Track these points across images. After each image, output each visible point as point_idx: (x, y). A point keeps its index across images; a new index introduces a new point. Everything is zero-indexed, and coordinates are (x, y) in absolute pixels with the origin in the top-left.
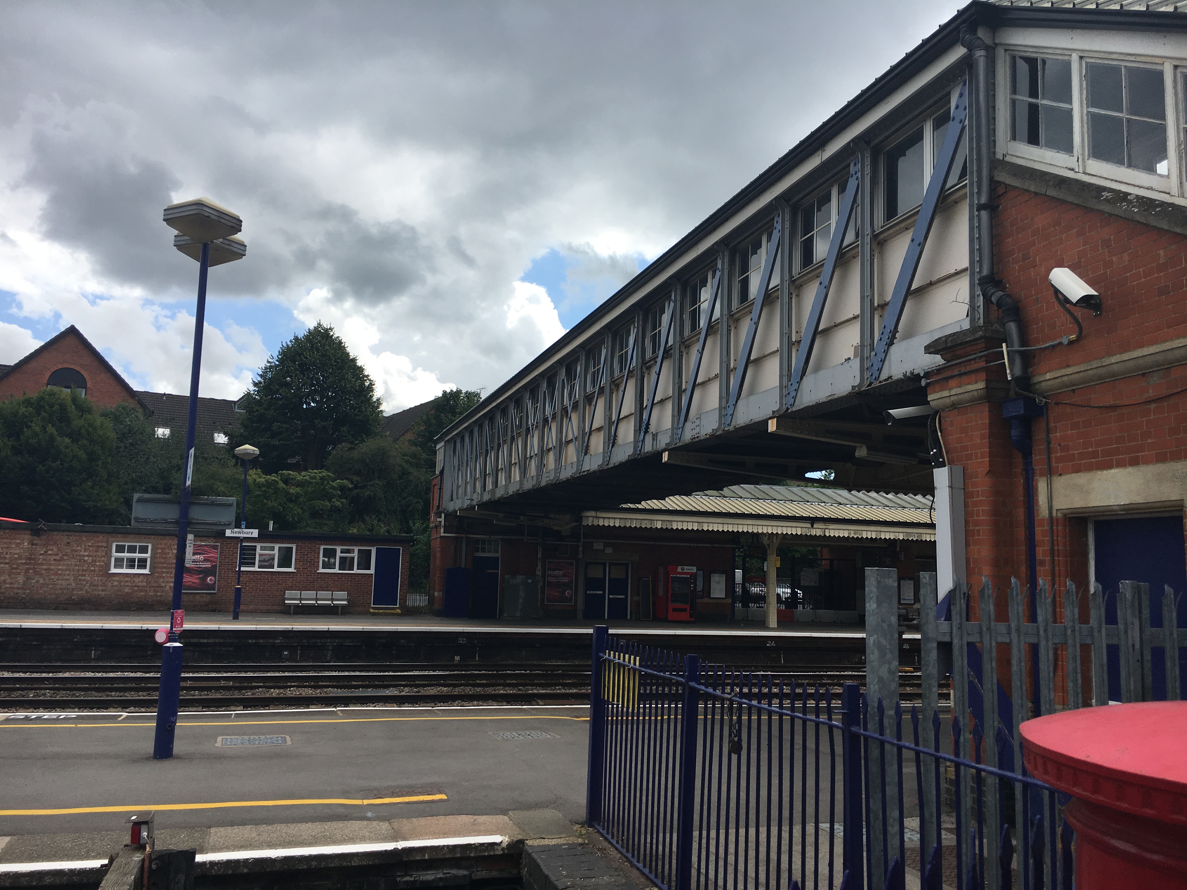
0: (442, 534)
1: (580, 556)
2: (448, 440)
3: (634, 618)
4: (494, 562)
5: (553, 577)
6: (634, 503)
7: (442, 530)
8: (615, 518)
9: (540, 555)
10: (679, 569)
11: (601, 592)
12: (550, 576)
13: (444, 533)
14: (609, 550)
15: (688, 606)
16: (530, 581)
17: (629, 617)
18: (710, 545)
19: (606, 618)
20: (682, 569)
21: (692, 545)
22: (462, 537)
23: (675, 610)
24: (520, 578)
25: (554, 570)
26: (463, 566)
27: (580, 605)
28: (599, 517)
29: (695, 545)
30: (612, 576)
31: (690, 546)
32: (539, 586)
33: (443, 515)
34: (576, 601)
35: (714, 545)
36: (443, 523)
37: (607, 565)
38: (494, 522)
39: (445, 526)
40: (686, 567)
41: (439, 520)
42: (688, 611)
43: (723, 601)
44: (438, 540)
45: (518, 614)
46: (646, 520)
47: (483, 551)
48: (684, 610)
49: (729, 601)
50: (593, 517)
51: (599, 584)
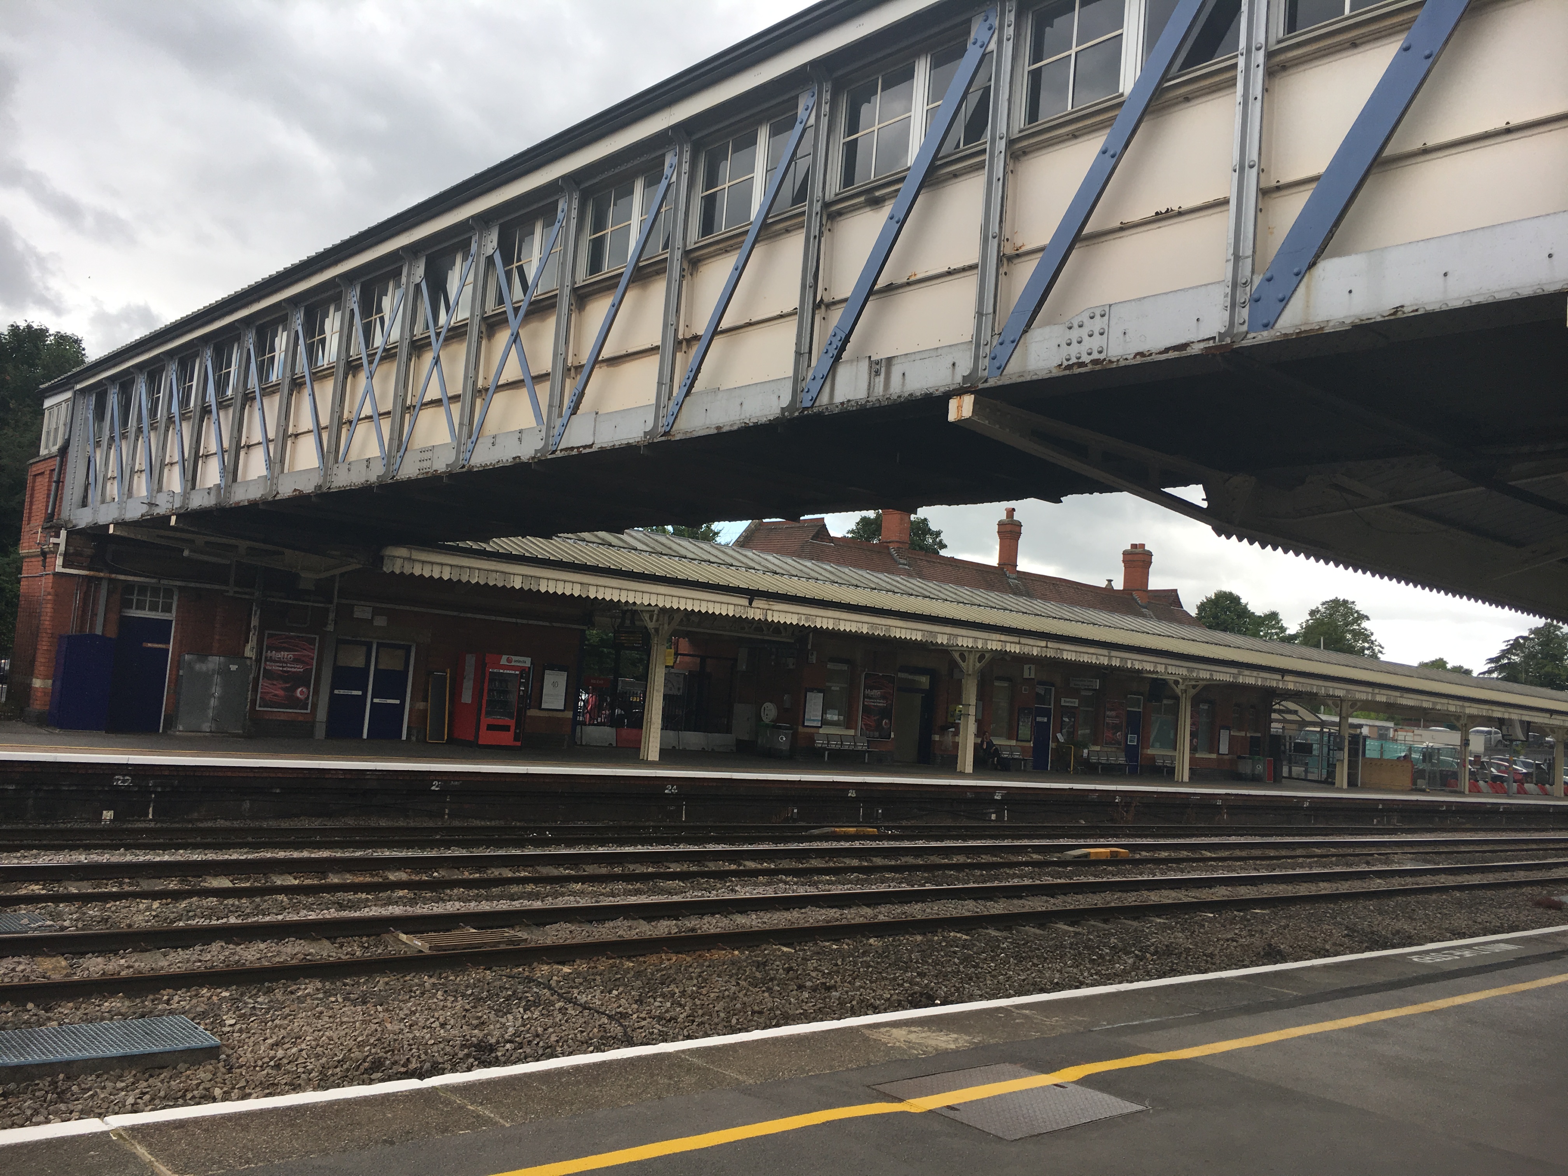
0: (59, 569)
1: (330, 628)
2: (82, 390)
3: (414, 739)
4: (161, 630)
5: (275, 661)
6: (475, 540)
7: (59, 561)
8: (442, 564)
9: (255, 622)
10: (504, 661)
11: (360, 693)
12: (271, 660)
13: (63, 567)
14: (380, 622)
15: (512, 723)
16: (233, 668)
17: (404, 737)
18: (548, 624)
19: (365, 736)
20: (509, 660)
21: (519, 621)
22: (101, 578)
23: (490, 727)
24: (214, 662)
25: (279, 650)
26: (99, 631)
27: (322, 715)
28: (414, 560)
29: (525, 622)
30: (381, 667)
31: (517, 623)
32: (251, 676)
33: (63, 533)
34: (315, 706)
35: (554, 624)
36: (62, 548)
37: (375, 647)
38: (186, 553)
39: (66, 555)
40: (514, 658)
41: (53, 540)
42: (513, 728)
43: (560, 715)
44: (51, 577)
45: (206, 727)
46: (497, 572)
47: (140, 606)
48: (506, 728)
49: (569, 714)
50: (404, 559)
51: (357, 678)
